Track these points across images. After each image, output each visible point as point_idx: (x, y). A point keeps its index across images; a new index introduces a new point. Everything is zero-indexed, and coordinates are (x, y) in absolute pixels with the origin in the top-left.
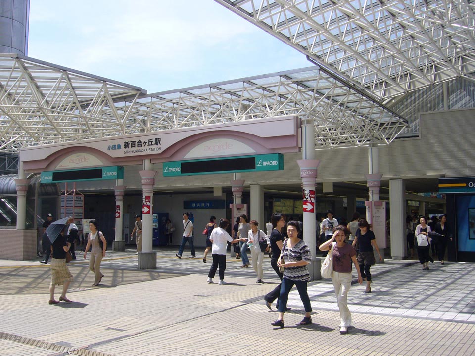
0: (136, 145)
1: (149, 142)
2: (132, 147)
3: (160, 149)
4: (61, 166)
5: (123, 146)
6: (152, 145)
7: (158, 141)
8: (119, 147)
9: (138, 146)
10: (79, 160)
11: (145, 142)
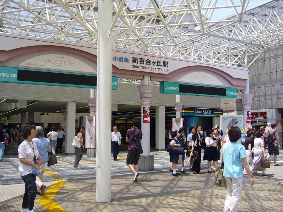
0: (145, 62)
1: (158, 63)
2: (140, 63)
3: (167, 70)
4: (30, 64)
5: (131, 60)
6: (160, 65)
7: (165, 64)
8: (127, 60)
9: (147, 64)
10: (61, 62)
11: (153, 62)
